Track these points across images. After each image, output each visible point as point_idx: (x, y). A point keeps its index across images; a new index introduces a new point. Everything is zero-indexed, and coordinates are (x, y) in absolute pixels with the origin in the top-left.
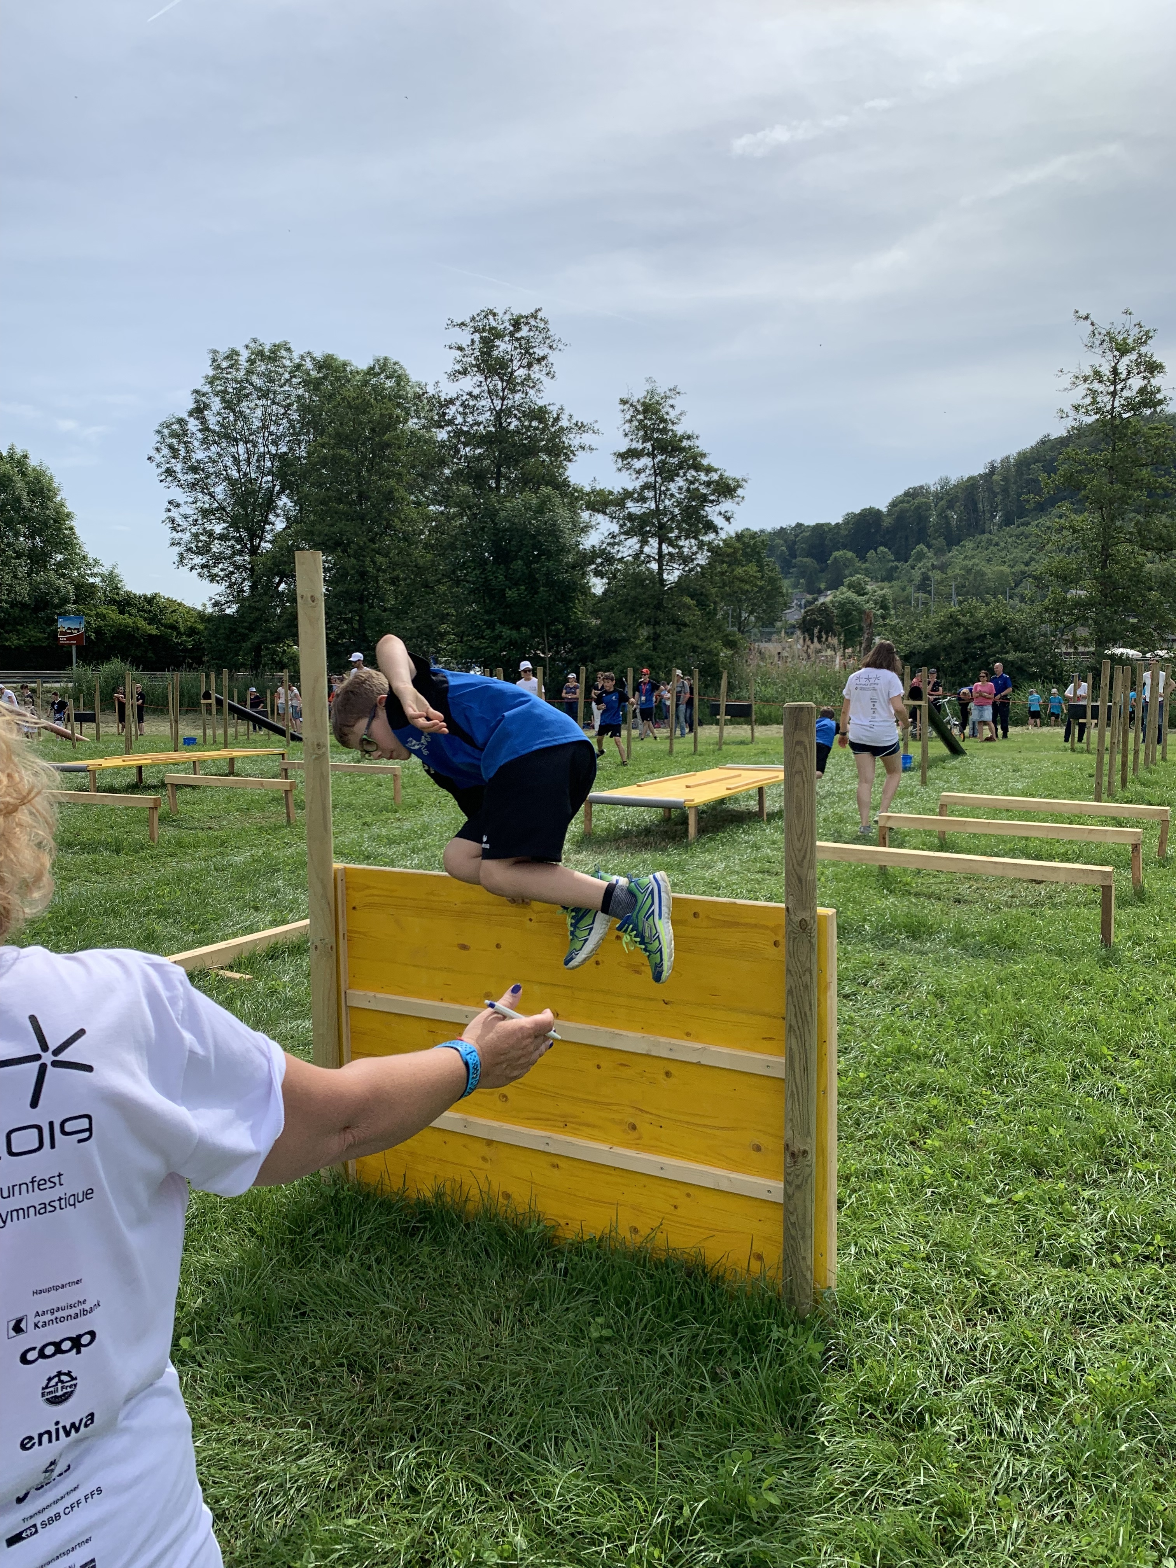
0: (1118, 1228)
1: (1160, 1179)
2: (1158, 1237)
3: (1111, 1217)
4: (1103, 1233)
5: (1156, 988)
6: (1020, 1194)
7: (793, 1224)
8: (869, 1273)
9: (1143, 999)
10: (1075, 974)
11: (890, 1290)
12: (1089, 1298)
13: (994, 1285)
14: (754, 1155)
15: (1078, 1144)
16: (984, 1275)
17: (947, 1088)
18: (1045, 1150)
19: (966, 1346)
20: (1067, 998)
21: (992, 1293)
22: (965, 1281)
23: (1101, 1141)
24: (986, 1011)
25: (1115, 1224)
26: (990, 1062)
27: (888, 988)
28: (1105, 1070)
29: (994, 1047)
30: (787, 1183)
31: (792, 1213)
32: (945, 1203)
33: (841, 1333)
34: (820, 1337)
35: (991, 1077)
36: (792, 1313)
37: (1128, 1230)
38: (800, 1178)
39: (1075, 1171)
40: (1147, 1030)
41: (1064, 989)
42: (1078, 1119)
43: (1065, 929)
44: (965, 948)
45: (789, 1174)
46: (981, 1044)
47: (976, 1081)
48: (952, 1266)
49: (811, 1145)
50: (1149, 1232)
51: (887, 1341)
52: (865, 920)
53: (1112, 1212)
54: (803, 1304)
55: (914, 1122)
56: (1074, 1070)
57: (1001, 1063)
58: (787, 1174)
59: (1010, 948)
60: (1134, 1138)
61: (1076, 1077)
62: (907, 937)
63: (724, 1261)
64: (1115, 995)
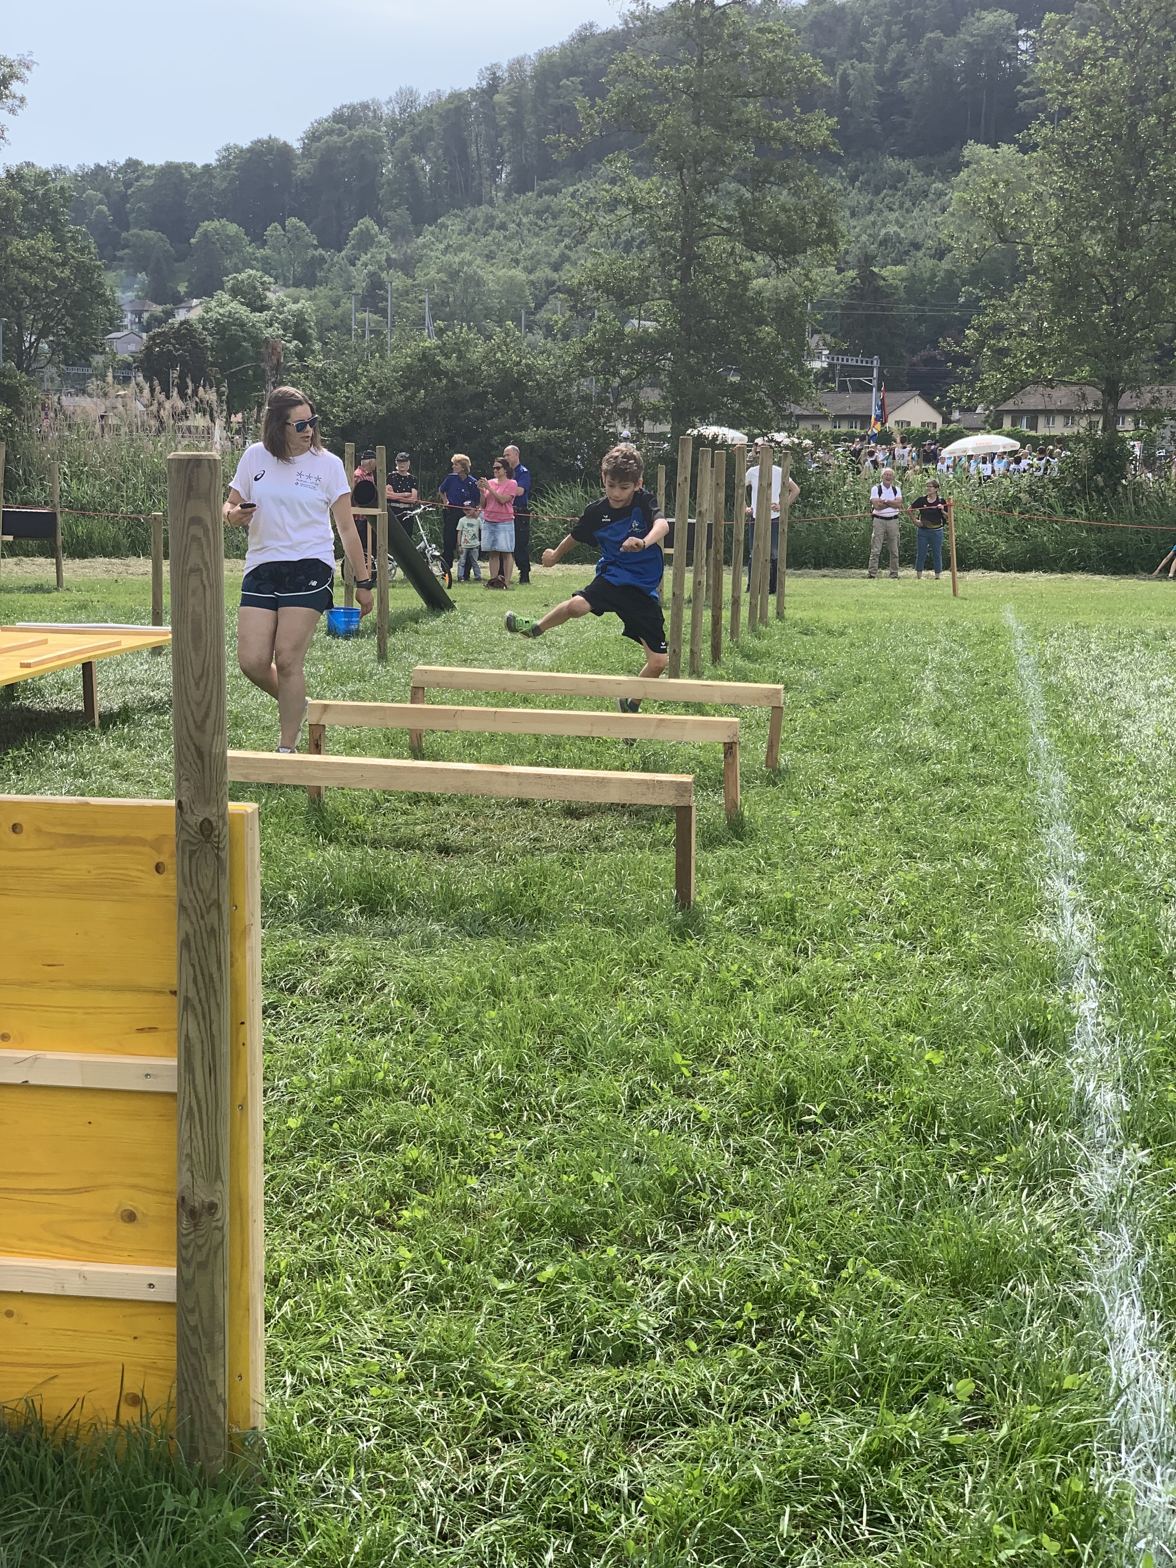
0: (693, 1301)
1: (754, 1230)
2: (749, 1305)
3: (684, 1286)
4: (672, 1311)
5: (756, 965)
6: (550, 1271)
7: (194, 1329)
8: (316, 1409)
9: (737, 983)
10: (634, 953)
11: (350, 1427)
12: (649, 1400)
13: (511, 1400)
14: (126, 1229)
15: (637, 1195)
16: (495, 1388)
17: (434, 1134)
18: (587, 1207)
19: (469, 1487)
20: (623, 989)
21: (508, 1411)
22: (465, 1400)
23: (669, 1186)
24: (493, 1014)
25: (688, 1297)
26: (500, 1091)
27: (332, 993)
28: (679, 1091)
29: (508, 1066)
30: (183, 1262)
31: (192, 1311)
32: (433, 1299)
33: (276, 1492)
34: (240, 1500)
35: (503, 1113)
36: (196, 1473)
37: (708, 1304)
38: (205, 1250)
39: (632, 1234)
40: (742, 1027)
41: (618, 977)
42: (638, 1161)
43: (619, 883)
44: (460, 923)
45: (186, 1247)
46: (486, 1065)
47: (479, 1119)
48: (447, 1384)
49: (223, 1195)
50: (735, 1301)
51: (348, 1495)
52: (288, 887)
53: (684, 1280)
54: (210, 1460)
55: (382, 1190)
56: (631, 1091)
57: (519, 1090)
58: (182, 1247)
59: (531, 921)
60: (719, 1179)
61: (634, 1103)
62: (362, 911)
63: (75, 1415)
64: (696, 981)
